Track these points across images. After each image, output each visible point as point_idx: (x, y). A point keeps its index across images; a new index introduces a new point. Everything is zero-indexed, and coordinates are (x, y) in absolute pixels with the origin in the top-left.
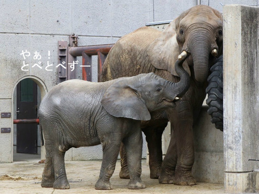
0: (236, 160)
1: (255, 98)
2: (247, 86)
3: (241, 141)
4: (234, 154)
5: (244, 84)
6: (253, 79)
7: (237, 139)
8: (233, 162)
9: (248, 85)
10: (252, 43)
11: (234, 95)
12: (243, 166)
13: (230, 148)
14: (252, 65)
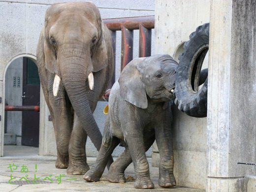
0: (220, 163)
1: (251, 87)
2: (238, 71)
3: (228, 139)
4: (219, 155)
5: (234, 69)
6: (247, 63)
7: (222, 137)
8: (217, 165)
9: (240, 70)
10: (249, 17)
11: (220, 82)
12: (229, 170)
13: (214, 148)
14: (247, 45)
